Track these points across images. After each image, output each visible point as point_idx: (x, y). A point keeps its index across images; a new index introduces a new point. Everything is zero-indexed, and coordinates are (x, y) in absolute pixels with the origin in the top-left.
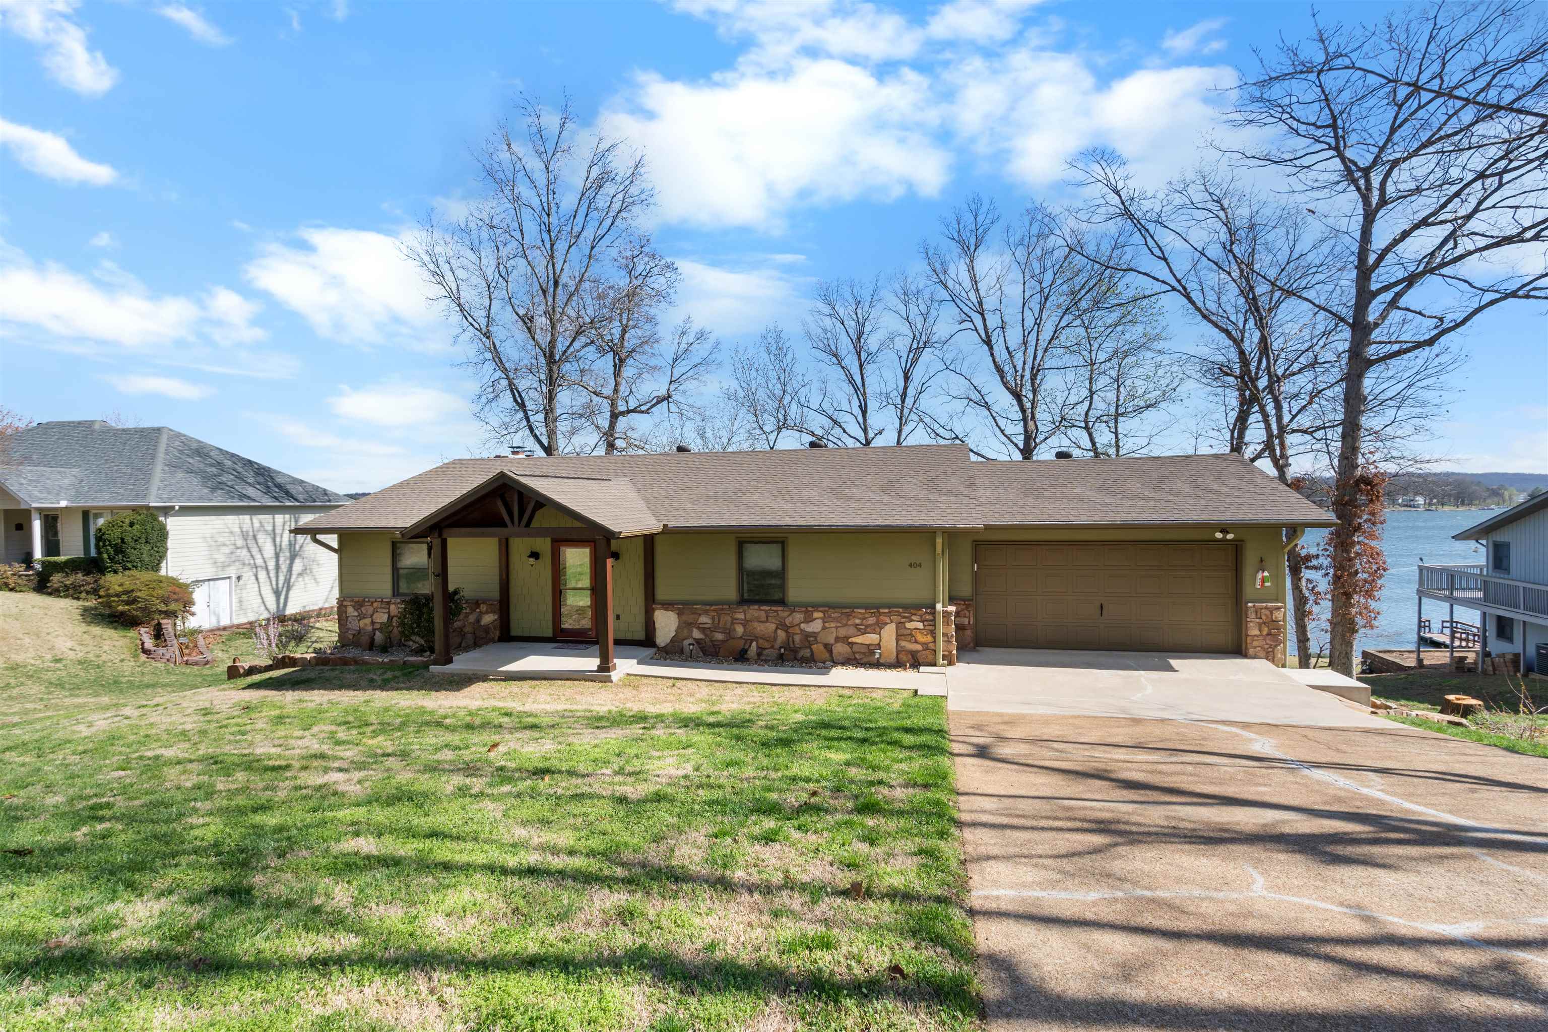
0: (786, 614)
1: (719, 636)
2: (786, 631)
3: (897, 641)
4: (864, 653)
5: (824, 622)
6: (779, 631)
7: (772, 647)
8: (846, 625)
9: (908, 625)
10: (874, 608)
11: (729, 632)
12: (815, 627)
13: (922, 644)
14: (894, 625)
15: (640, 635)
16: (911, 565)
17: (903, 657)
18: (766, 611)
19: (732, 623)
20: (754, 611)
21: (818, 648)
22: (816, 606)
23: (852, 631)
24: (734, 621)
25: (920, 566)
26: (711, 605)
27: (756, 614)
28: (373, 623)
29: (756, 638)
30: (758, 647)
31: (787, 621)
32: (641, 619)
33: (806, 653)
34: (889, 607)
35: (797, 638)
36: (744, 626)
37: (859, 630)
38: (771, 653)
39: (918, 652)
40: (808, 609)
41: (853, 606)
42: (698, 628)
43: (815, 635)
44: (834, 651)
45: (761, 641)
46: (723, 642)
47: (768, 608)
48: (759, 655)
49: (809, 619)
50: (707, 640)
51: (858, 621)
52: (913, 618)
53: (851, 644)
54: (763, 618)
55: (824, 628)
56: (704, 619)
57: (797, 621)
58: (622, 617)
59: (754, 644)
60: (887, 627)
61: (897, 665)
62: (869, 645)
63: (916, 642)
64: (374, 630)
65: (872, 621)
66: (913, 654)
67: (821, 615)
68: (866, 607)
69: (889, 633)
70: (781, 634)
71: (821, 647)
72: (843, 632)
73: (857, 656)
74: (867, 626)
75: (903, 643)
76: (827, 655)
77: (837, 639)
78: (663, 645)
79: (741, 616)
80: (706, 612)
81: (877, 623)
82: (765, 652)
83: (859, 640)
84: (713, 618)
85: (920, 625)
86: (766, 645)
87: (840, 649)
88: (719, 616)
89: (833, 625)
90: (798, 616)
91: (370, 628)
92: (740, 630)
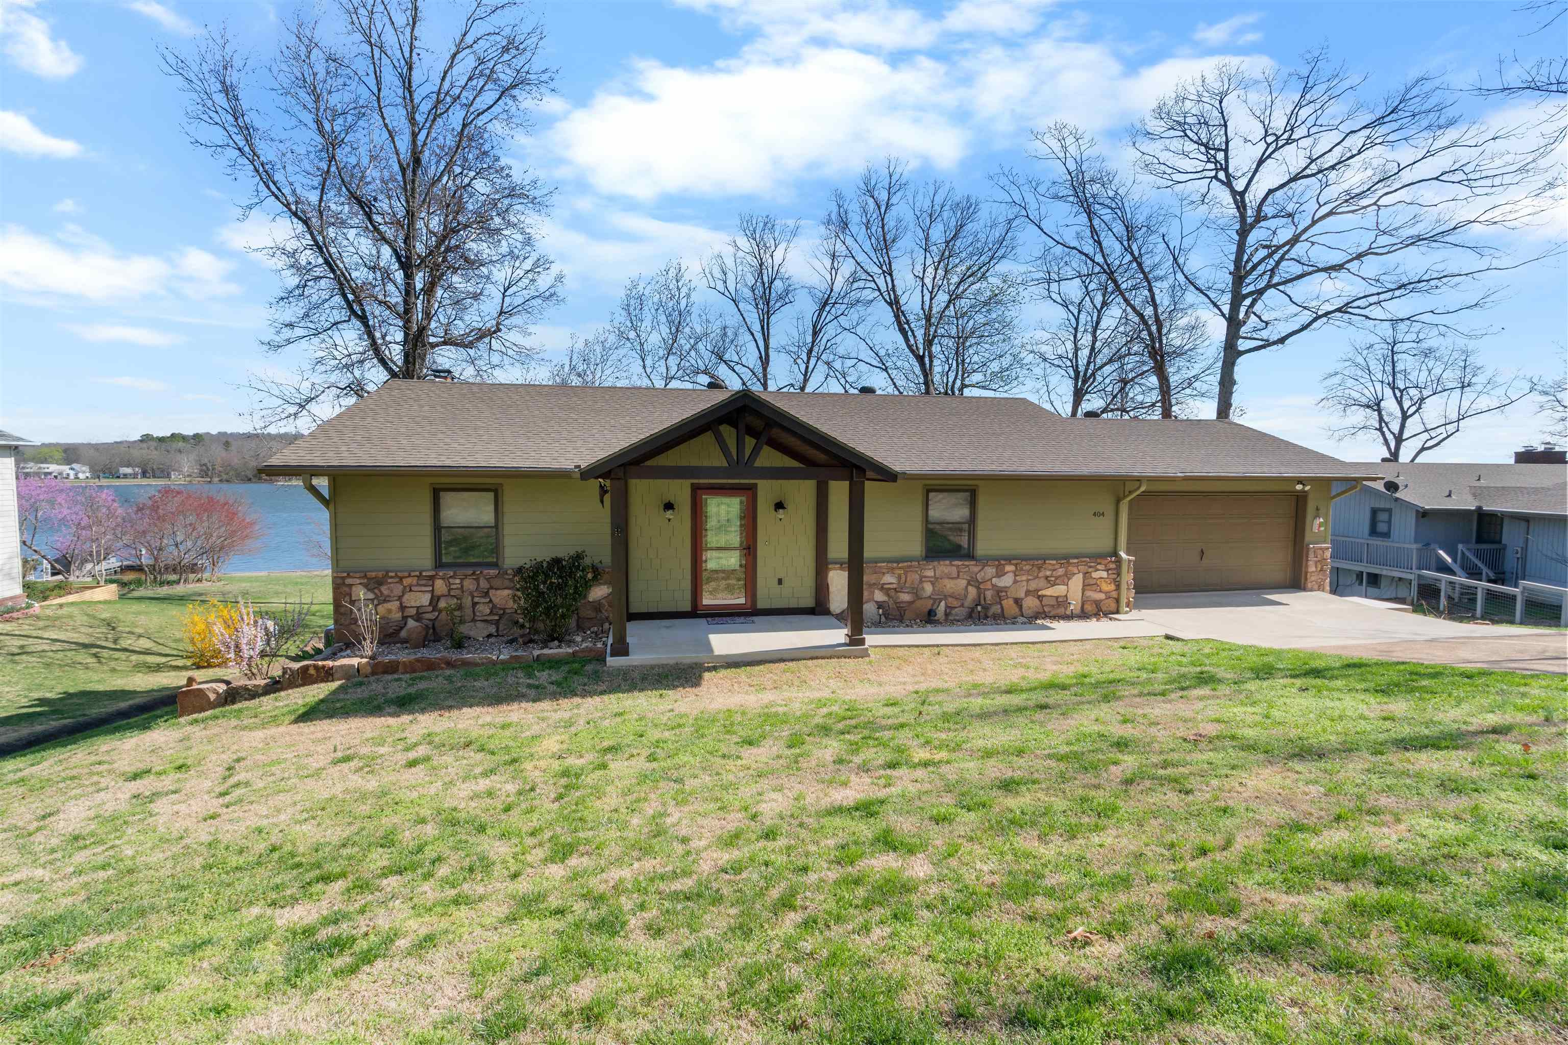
0: (976, 569)
1: (905, 597)
2: (978, 588)
3: (1083, 591)
4: (1053, 606)
5: (1016, 576)
6: (970, 588)
7: (962, 605)
8: (1037, 577)
9: (1095, 575)
10: (1065, 558)
11: (916, 593)
12: (1006, 581)
13: (1106, 593)
14: (1081, 575)
15: (809, 602)
16: (1095, 514)
17: (1089, 608)
18: (958, 566)
19: (921, 582)
20: (945, 567)
21: (1008, 604)
22: (1009, 559)
23: (1042, 583)
24: (922, 579)
25: (1103, 514)
26: (898, 562)
27: (946, 570)
28: (402, 608)
29: (945, 597)
30: (947, 607)
31: (979, 577)
32: (809, 581)
33: (996, 609)
34: (1076, 557)
35: (989, 594)
36: (933, 584)
37: (1049, 581)
38: (960, 612)
39: (1101, 601)
40: (999, 562)
41: (1045, 558)
42: (882, 588)
43: (1005, 589)
44: (1025, 605)
45: (950, 599)
46: (910, 603)
47: (960, 563)
48: (947, 615)
49: (1000, 574)
50: (891, 602)
51: (1048, 573)
52: (1099, 567)
53: (1040, 598)
54: (955, 575)
55: (1015, 582)
56: (889, 579)
57: (988, 576)
58: (785, 581)
59: (943, 604)
60: (1075, 578)
61: (1084, 615)
62: (1057, 597)
63: (1101, 591)
64: (405, 618)
65: (1061, 571)
66: (1097, 603)
67: (1012, 568)
68: (1055, 557)
69: (1076, 582)
70: (972, 591)
71: (1011, 601)
72: (1033, 585)
73: (1046, 609)
74: (1057, 578)
75: (1089, 593)
76: (1017, 610)
77: (1028, 592)
78: (838, 611)
79: (930, 573)
80: (891, 570)
81: (1066, 574)
82: (953, 612)
83: (1048, 592)
84: (899, 577)
85: (1104, 574)
86: (955, 603)
87: (1030, 603)
88: (906, 573)
89: (1024, 578)
90: (990, 571)
91: (397, 616)
92: (928, 589)
